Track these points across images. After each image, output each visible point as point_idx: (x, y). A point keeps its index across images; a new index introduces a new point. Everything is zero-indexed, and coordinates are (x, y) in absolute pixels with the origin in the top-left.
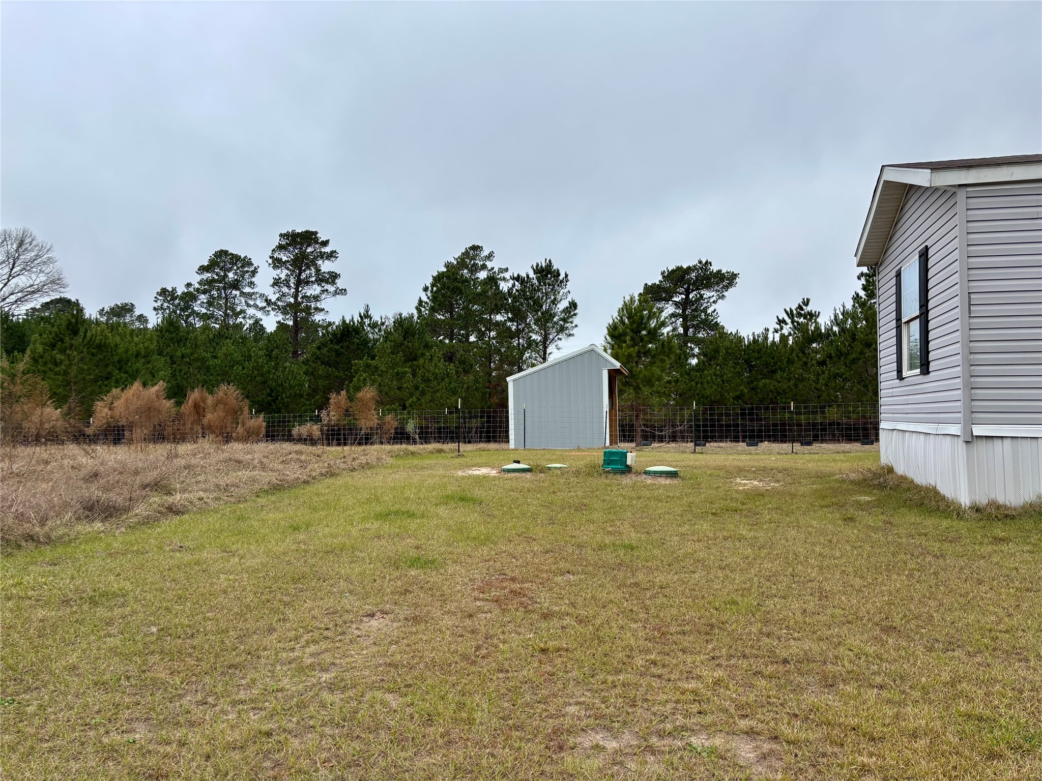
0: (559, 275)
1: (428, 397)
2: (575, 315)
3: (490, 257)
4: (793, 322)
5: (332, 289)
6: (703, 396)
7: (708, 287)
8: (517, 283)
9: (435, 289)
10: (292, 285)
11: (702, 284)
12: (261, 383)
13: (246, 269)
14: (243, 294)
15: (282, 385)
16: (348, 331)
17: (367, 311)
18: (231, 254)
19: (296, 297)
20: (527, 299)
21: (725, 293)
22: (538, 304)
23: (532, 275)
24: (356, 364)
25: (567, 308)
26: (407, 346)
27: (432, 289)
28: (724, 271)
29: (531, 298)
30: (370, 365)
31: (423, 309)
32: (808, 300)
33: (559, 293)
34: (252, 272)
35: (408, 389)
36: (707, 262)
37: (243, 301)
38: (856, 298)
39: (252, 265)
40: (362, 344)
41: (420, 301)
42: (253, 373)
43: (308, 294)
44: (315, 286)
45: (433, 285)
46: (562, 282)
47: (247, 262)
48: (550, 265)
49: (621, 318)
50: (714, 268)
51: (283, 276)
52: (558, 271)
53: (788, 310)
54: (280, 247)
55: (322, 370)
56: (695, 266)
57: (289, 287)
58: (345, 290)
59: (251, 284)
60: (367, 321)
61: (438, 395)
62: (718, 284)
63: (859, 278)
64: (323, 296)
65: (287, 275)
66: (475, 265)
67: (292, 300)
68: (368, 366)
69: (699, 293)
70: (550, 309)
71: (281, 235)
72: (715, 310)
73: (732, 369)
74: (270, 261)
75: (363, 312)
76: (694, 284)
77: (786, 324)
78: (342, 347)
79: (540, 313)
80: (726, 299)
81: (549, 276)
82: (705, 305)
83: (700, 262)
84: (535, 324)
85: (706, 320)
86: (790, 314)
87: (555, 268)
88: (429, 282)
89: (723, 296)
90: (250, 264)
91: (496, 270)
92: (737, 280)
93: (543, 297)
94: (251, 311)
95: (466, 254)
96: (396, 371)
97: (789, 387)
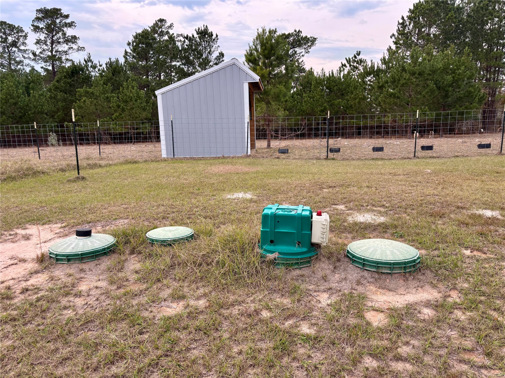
0: (212, 35)
1: (127, 112)
2: (223, 61)
3: (171, 26)
4: (350, 66)
5: (75, 46)
6: (302, 110)
7: (300, 46)
8: (186, 40)
9: (135, 44)
10: (48, 44)
11: (296, 44)
12: (13, 104)
13: (20, 34)
14: (20, 50)
15: (28, 105)
16: (76, 70)
17: (89, 58)
18: (8, 24)
19: (52, 52)
20: (192, 51)
21: (309, 50)
22: (200, 54)
23: (196, 36)
24: (79, 91)
25: (218, 56)
26: (115, 80)
27: (133, 44)
28: (309, 36)
29: (196, 49)
30: (88, 92)
31: (128, 57)
32: (360, 52)
33: (213, 46)
34: (24, 36)
35: (114, 107)
36: (299, 31)
37: (21, 55)
38: (390, 49)
39: (24, 31)
40: (86, 79)
41: (126, 52)
42: (6, 97)
43: (60, 50)
44: (65, 45)
45: (133, 42)
46: (214, 40)
47: (20, 30)
48: (206, 29)
49: (256, 46)
50: (303, 35)
51: (43, 39)
52: (212, 32)
53: (348, 59)
54: (38, 19)
55: (60, 95)
56: (292, 33)
57: (47, 45)
58: (84, 48)
59: (24, 44)
60: (90, 64)
61: (134, 111)
62: (305, 44)
63: (391, 37)
64: (70, 51)
65: (45, 37)
66: (162, 32)
67: (50, 54)
68: (87, 92)
69: (294, 50)
70: (207, 57)
71: (37, 11)
72: (303, 61)
73: (320, 93)
74: (32, 28)
75: (86, 58)
76: (292, 44)
77: (346, 67)
78: (73, 81)
79: (201, 60)
80: (310, 54)
81: (206, 36)
82: (297, 58)
83: (295, 31)
84: (199, 66)
85: (299, 66)
86: (349, 61)
87: (210, 31)
88: (131, 39)
89: (308, 51)
90: (22, 31)
91: (175, 35)
92: (316, 42)
93: (203, 49)
94: (26, 61)
95: (156, 25)
96: (106, 95)
97: (355, 104)
